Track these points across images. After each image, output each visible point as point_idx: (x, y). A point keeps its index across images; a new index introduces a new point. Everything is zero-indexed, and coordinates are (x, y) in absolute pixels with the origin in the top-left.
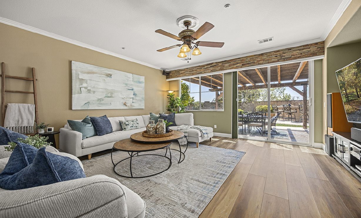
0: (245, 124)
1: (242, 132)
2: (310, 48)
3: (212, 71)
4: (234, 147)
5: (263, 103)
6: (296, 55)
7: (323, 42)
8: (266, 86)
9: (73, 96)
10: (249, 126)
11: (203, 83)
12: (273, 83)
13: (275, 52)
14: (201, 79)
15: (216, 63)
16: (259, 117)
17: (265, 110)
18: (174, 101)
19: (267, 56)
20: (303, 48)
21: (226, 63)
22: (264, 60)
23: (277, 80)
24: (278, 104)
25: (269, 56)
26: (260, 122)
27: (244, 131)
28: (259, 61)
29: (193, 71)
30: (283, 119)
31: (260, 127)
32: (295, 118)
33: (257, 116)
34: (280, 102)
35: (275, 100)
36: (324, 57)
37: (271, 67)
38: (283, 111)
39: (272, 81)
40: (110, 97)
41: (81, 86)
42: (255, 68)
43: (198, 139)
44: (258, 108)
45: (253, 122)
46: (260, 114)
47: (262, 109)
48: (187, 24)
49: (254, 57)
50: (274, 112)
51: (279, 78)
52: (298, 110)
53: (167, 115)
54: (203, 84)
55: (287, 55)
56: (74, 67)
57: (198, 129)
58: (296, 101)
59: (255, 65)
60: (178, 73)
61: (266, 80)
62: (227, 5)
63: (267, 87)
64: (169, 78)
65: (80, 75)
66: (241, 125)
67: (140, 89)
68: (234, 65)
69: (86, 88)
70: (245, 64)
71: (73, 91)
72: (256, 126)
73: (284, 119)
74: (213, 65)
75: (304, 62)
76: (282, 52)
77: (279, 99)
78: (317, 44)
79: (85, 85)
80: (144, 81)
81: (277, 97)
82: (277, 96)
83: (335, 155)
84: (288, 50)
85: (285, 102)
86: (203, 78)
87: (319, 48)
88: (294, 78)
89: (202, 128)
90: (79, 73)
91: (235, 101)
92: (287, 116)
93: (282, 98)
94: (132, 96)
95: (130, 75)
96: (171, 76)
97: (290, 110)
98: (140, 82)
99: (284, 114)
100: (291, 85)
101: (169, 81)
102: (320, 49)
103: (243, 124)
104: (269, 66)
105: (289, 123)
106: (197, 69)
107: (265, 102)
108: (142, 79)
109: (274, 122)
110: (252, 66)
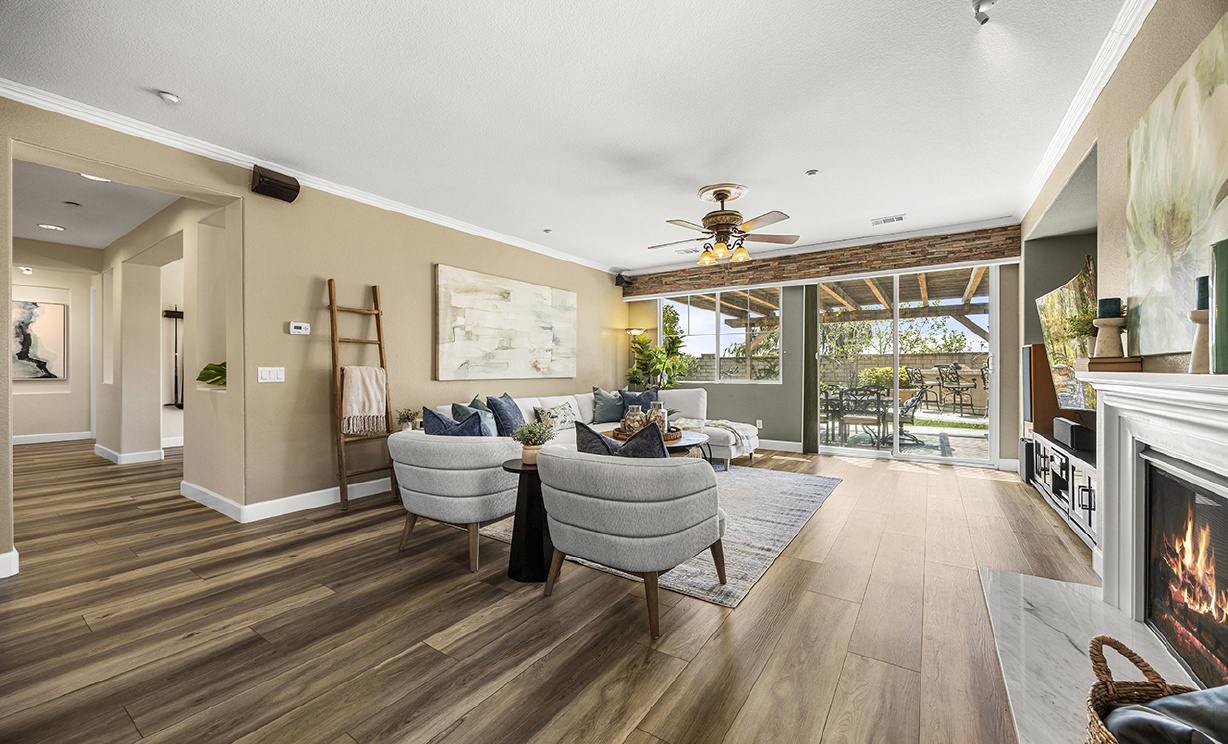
0: (833, 419)
1: (829, 440)
2: (989, 238)
3: (752, 281)
4: (811, 471)
5: (882, 359)
6: (960, 251)
7: (1018, 227)
8: (890, 314)
9: (440, 346)
10: (842, 423)
11: (727, 307)
12: (906, 305)
13: (910, 241)
14: (721, 299)
15: (764, 260)
16: (872, 400)
17: (886, 381)
18: (650, 357)
19: (893, 251)
20: (973, 235)
21: (789, 263)
22: (884, 260)
23: (919, 298)
24: (925, 362)
25: (896, 250)
26: (873, 413)
27: (830, 438)
28: (872, 261)
29: (701, 278)
30: (938, 406)
31: (871, 427)
32: (972, 405)
33: (865, 398)
34: (931, 357)
35: (917, 350)
36: (1020, 260)
37: (901, 276)
38: (940, 385)
39: (903, 298)
40: (507, 348)
41: (454, 325)
42: (867, 276)
43: (730, 451)
44: (864, 375)
45: (852, 412)
46: (872, 393)
47: (877, 377)
48: (721, 196)
49: (859, 251)
50: (912, 387)
51: (924, 294)
52: (980, 382)
53: (638, 394)
54: (724, 309)
55: (938, 251)
56: (441, 281)
57: (726, 427)
58: (976, 354)
59: (861, 271)
60: (658, 281)
61: (890, 298)
62: (812, 172)
63: (892, 317)
64: (630, 294)
65: (453, 297)
66: (825, 421)
67: (564, 326)
68: (810, 267)
69: (463, 328)
70: (839, 267)
71: (440, 336)
72: (863, 424)
73: (941, 408)
74: (754, 264)
75: (980, 269)
76: (927, 243)
77: (931, 345)
78: (1004, 229)
79: (460, 321)
80: (575, 306)
81: (923, 339)
82: (923, 337)
83: (1035, 481)
84: (942, 239)
85: (945, 358)
86: (724, 297)
87: (1010, 238)
88: (966, 294)
89: (735, 425)
90: (452, 293)
91: (811, 359)
92: (949, 398)
93: (941, 342)
94: (551, 345)
95: (546, 291)
96: (638, 288)
97: (957, 381)
98: (566, 309)
99: (941, 392)
100: (959, 313)
101: (629, 302)
102: (1011, 241)
103: (827, 418)
104: (896, 275)
105: (955, 418)
106: (712, 273)
107: (886, 356)
108: (572, 299)
109: (910, 413)
110: (855, 272)
